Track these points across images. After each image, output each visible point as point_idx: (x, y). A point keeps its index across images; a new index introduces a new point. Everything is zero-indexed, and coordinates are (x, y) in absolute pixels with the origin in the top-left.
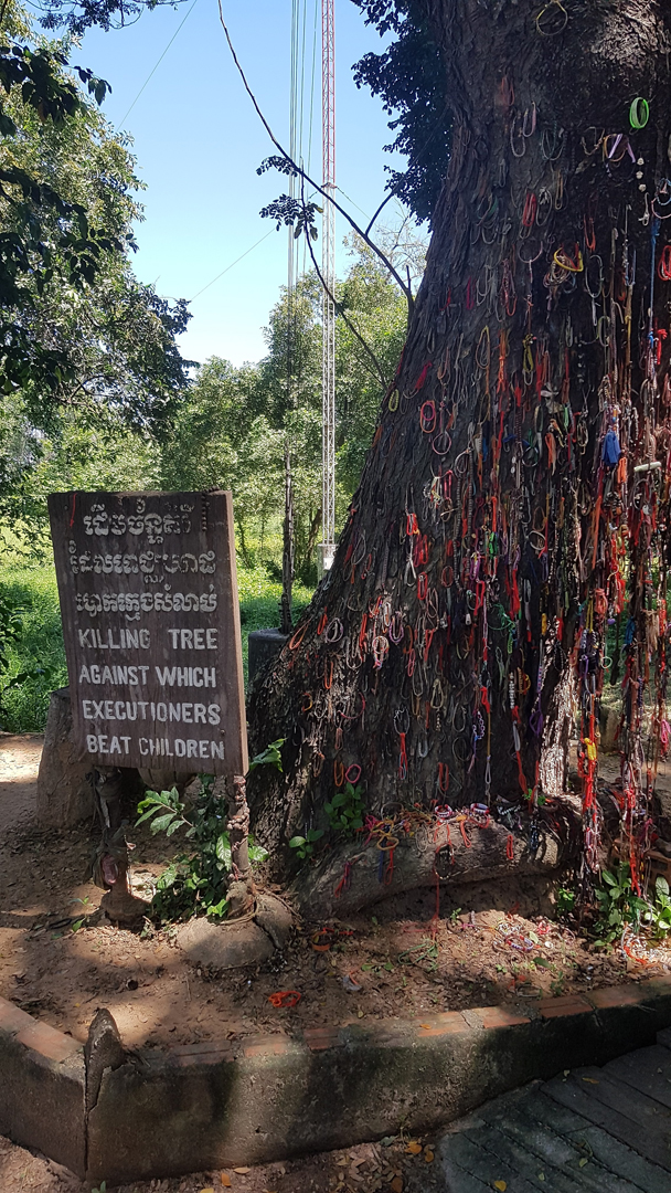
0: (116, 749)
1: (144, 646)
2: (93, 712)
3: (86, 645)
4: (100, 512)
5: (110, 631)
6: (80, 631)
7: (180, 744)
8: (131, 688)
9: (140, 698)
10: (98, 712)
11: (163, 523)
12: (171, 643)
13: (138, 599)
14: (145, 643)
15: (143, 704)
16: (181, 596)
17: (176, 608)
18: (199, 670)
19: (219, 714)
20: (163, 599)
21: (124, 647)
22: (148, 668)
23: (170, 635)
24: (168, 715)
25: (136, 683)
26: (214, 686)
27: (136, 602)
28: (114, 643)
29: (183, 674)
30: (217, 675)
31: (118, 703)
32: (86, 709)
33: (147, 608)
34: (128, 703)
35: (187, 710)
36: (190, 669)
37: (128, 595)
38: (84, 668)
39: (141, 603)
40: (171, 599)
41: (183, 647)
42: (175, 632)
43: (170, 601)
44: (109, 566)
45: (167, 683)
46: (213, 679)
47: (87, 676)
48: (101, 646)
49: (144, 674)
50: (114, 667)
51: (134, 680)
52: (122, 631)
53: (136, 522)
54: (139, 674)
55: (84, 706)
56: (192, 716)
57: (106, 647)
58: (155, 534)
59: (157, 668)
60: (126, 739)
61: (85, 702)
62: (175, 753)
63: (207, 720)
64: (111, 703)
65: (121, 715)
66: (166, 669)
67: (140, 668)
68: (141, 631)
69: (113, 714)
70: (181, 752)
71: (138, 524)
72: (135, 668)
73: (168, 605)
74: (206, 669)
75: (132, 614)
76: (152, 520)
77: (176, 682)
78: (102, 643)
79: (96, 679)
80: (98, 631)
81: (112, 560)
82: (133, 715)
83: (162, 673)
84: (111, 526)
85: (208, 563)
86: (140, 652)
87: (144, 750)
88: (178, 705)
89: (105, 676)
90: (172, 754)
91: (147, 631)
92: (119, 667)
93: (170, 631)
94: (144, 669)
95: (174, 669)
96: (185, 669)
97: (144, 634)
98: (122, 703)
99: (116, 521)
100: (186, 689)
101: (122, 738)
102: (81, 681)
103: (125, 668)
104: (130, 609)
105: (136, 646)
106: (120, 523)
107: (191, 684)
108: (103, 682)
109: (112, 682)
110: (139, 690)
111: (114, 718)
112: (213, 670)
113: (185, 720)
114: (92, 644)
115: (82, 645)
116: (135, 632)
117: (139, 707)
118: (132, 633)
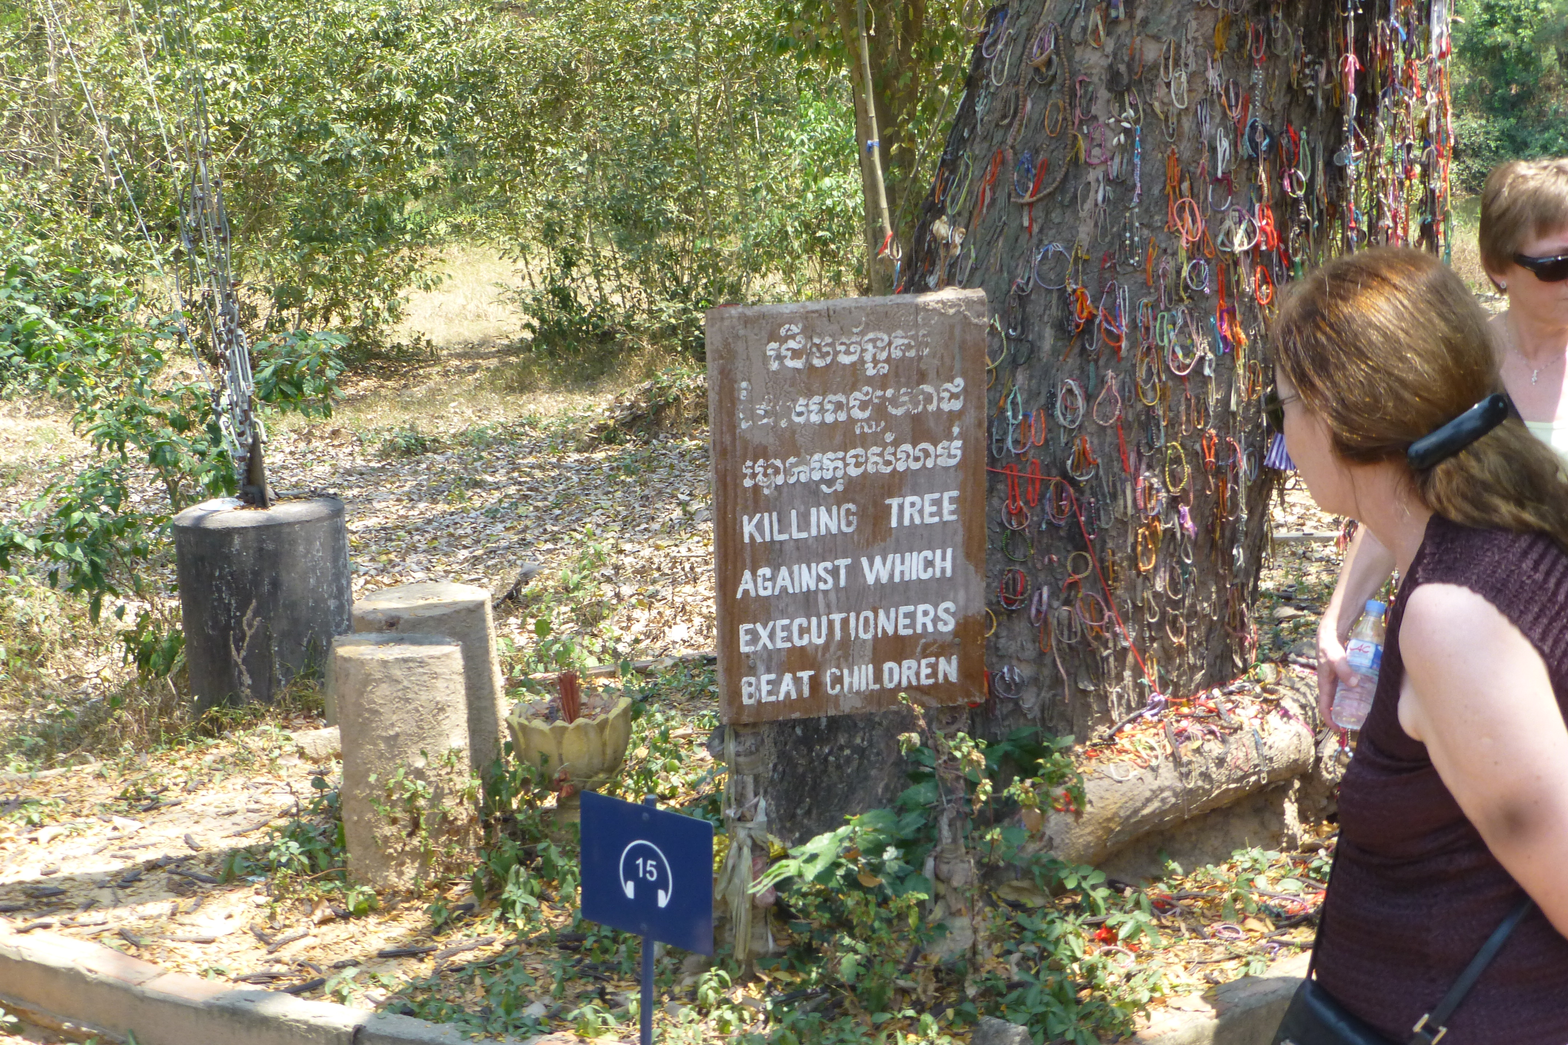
0: (788, 694)
1: (844, 529)
2: (755, 637)
3: (752, 537)
4: (793, 337)
5: (794, 513)
6: (745, 518)
7: (891, 670)
8: (820, 596)
9: (833, 607)
10: (765, 639)
11: (890, 344)
12: (889, 519)
13: (843, 459)
14: (849, 524)
15: (837, 617)
16: (907, 447)
17: (901, 467)
18: (928, 554)
19: (953, 615)
20: (881, 455)
21: (814, 532)
22: (849, 561)
23: (889, 507)
24: (876, 628)
25: (829, 586)
27: (840, 464)
28: (799, 530)
29: (903, 563)
30: (954, 559)
31: (797, 622)
32: (743, 638)
33: (854, 472)
34: (814, 620)
35: (906, 616)
36: (915, 554)
37: (830, 455)
39: (846, 465)
40: (894, 454)
41: (906, 522)
42: (895, 502)
43: (891, 458)
44: (800, 414)
45: (877, 580)
46: (948, 565)
47: (750, 586)
48: (778, 537)
49: (843, 572)
50: (796, 568)
51: (826, 582)
52: (813, 511)
53: (848, 346)
54: (834, 572)
55: (742, 633)
56: (913, 625)
57: (784, 537)
58: (875, 362)
59: (864, 561)
60: (805, 675)
61: (743, 627)
62: (882, 684)
63: (935, 626)
64: (786, 622)
65: (801, 636)
66: (878, 560)
67: (837, 562)
68: (844, 507)
69: (789, 639)
70: (891, 680)
71: (852, 349)
72: (829, 565)
73: (888, 463)
74: (939, 552)
75: (830, 483)
76: (873, 341)
77: (892, 576)
78: (780, 532)
79: (765, 588)
80: (775, 514)
81: (807, 405)
82: (819, 637)
83: (871, 565)
84: (810, 354)
85: (953, 396)
86: (839, 538)
87: (833, 688)
88: (893, 610)
89: (780, 583)
90: (877, 687)
91: (852, 507)
92: (804, 566)
93: (887, 502)
94: (843, 563)
95: (890, 557)
96: (907, 555)
97: (848, 510)
98: (804, 621)
99: (818, 347)
100: (906, 585)
101: (799, 674)
102: (739, 596)
103: (813, 565)
104: (828, 475)
105: (834, 530)
106: (825, 350)
107: (914, 577)
108: (776, 593)
109: (791, 591)
110: (833, 596)
111: (789, 645)
112: (949, 552)
113: (902, 632)
114: (763, 536)
115: (747, 540)
116: (834, 509)
117: (831, 624)
118: (829, 511)
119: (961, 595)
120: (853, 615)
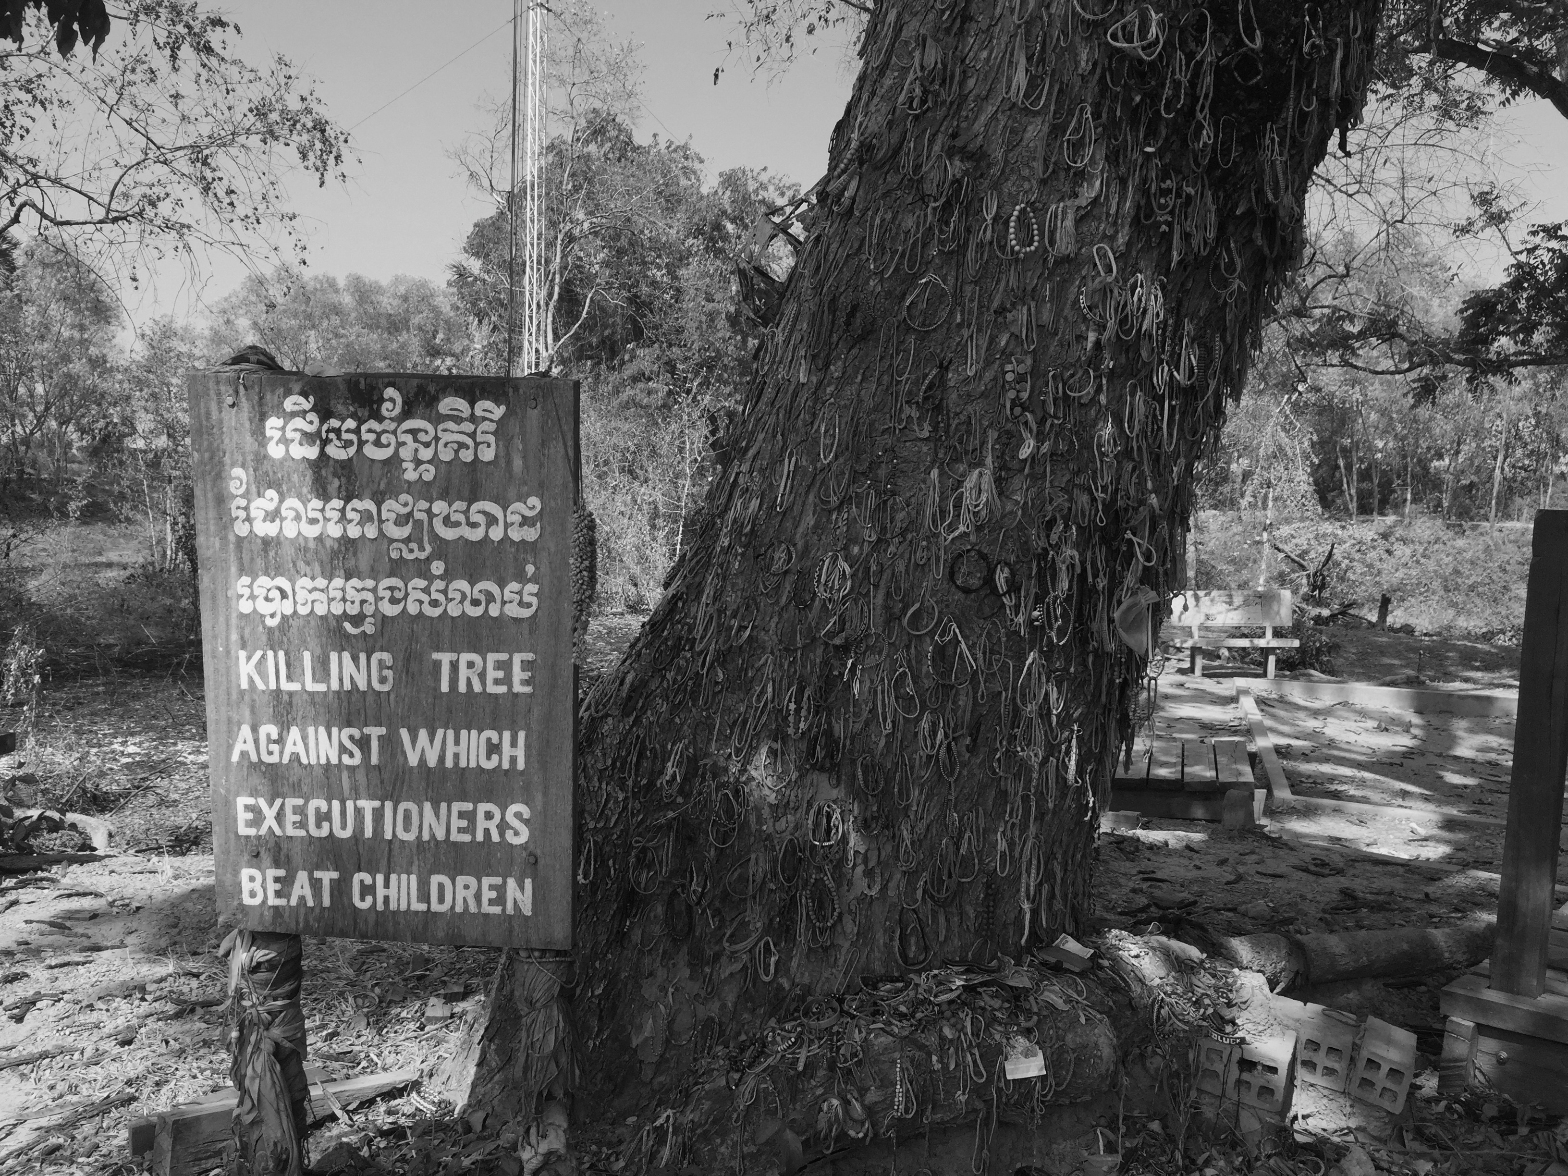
0: (302, 898)
1: (376, 686)
2: (258, 818)
3: (251, 680)
4: (303, 414)
5: (307, 655)
6: (242, 654)
7: (441, 886)
8: (345, 773)
9: (362, 790)
11: (437, 439)
12: (438, 680)
13: (374, 590)
14: (383, 680)
15: (368, 806)
16: (463, 585)
17: (454, 611)
18: (493, 734)
19: (526, 822)
20: (426, 591)
21: (335, 685)
22: (383, 731)
23: (438, 664)
24: (420, 826)
25: (357, 760)
26: (521, 765)
27: (370, 597)
28: (315, 679)
29: (457, 742)
30: (528, 747)
31: (314, 804)
32: (243, 816)
33: (390, 610)
34: (336, 804)
35: (461, 815)
36: (474, 733)
37: (354, 582)
38: (245, 731)
39: (378, 599)
40: (445, 592)
41: (462, 688)
42: (445, 658)
44: (314, 521)
45: (422, 761)
46: (520, 753)
47: (250, 747)
48: (286, 686)
49: (375, 745)
50: (311, 730)
51: (352, 755)
52: (334, 656)
53: (379, 435)
54: (363, 743)
55: (240, 808)
56: (471, 829)
57: (295, 687)
58: (418, 462)
59: (404, 733)
60: (327, 876)
61: (242, 801)
62: (429, 904)
63: (502, 834)
64: (300, 802)
65: (319, 826)
66: (423, 734)
67: (366, 730)
68: (376, 656)
69: (302, 824)
70: (441, 900)
71: (384, 439)
72: (356, 733)
73: (434, 603)
74: (507, 735)
75: (358, 620)
76: (414, 432)
77: (442, 759)
78: (289, 678)
79: (270, 753)
80: (281, 654)
81: (322, 510)
82: (344, 827)
83: (414, 741)
84: (325, 442)
85: (526, 521)
86: (370, 699)
87: (363, 899)
88: (444, 806)
89: (289, 749)
90: (423, 907)
91: (386, 656)
92: (322, 730)
93: (436, 656)
94: (375, 732)
95: (440, 732)
96: (464, 733)
97: (381, 664)
98: (324, 806)
99: (338, 432)
100: (462, 773)
101: (317, 874)
102: (235, 757)
103: (335, 730)
104: (354, 610)
105: (362, 686)
106: (345, 436)
107: (473, 764)
108: (285, 760)
109: (304, 761)
110: (361, 777)
111: (303, 833)
112: (522, 735)
113: (455, 837)
114: (267, 684)
115: (244, 685)
116: (363, 657)
117: (358, 811)
118: (355, 659)
119: (539, 798)
120: (389, 805)
